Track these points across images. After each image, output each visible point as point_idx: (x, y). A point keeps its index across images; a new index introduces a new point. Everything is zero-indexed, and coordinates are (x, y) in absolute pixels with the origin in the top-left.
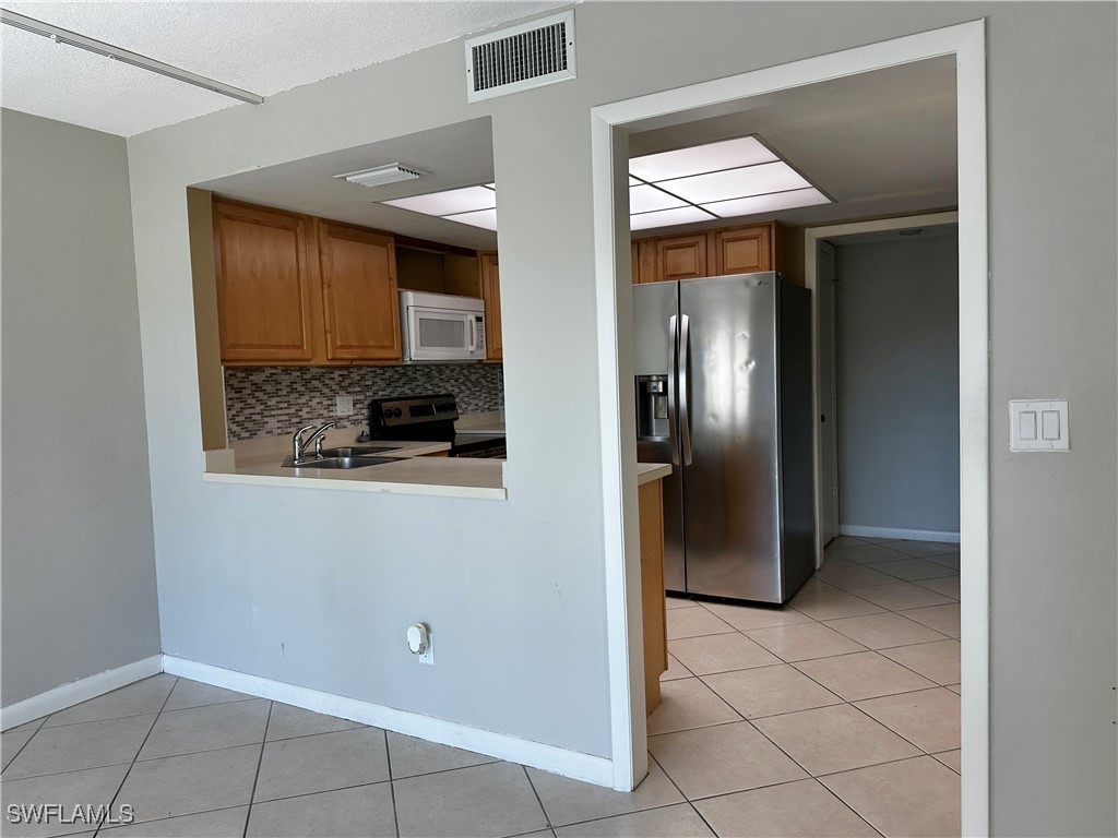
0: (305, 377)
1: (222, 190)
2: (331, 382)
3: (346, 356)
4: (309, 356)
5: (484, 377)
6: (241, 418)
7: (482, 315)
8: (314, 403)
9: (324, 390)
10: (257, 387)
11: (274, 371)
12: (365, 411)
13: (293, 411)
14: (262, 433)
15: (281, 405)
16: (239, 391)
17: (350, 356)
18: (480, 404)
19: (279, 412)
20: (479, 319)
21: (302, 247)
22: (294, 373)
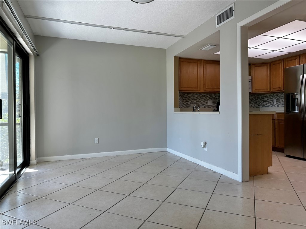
0: (201, 96)
1: (181, 56)
2: (207, 97)
3: (208, 90)
4: (199, 90)
5: (255, 98)
6: (186, 104)
7: (251, 80)
8: (202, 101)
9: (205, 99)
10: (189, 97)
11: (193, 94)
12: (216, 105)
13: (197, 103)
14: (190, 107)
15: (195, 102)
16: (185, 98)
17: (209, 90)
18: (253, 105)
19: (194, 103)
20: (250, 81)
21: (199, 67)
22: (198, 95)
